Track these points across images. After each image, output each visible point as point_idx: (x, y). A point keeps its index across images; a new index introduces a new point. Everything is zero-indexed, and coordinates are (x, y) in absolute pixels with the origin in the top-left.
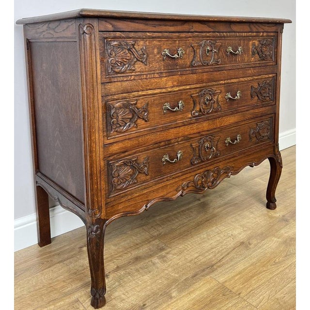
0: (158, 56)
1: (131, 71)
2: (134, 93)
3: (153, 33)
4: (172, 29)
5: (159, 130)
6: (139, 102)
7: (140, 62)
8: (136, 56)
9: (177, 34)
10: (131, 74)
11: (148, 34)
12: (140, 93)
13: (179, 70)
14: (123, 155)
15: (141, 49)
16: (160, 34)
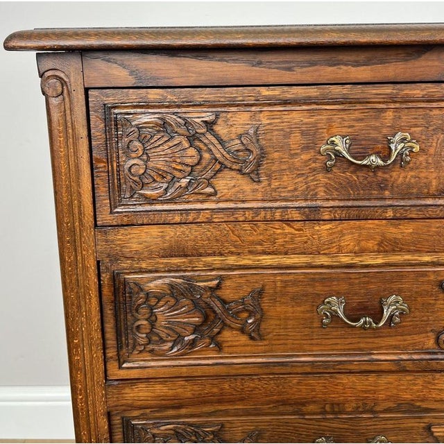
0: (304, 157)
1: (200, 197)
2: (209, 259)
3: (285, 88)
4: (363, 73)
5: (299, 370)
6: (228, 283)
7: (233, 173)
8: (218, 156)
9: (388, 90)
10: (199, 206)
11: (265, 92)
12: (231, 260)
13: (388, 202)
14: (171, 412)
15: (240, 137)
16: (313, 92)
